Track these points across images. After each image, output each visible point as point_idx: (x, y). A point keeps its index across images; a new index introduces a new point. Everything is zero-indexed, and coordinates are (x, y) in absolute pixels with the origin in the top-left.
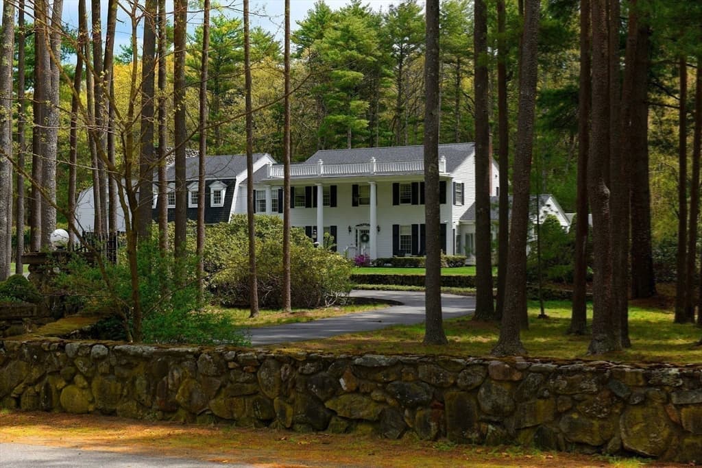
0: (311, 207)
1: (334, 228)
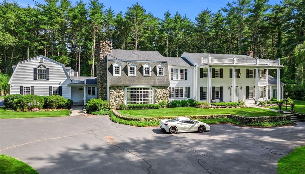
0: (213, 78)
1: (221, 88)
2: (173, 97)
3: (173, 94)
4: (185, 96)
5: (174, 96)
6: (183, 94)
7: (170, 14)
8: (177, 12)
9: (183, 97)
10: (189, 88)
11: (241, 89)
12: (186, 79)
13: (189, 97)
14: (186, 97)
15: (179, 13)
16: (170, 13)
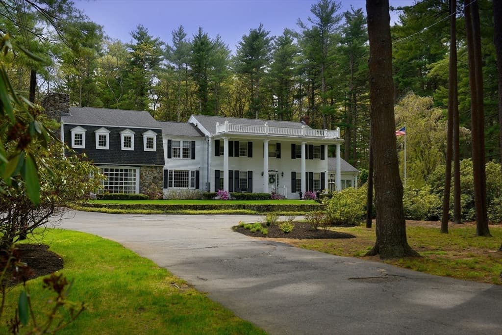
0: (233, 156)
1: (250, 173)
2: (171, 186)
3: (171, 182)
4: (192, 186)
5: (173, 185)
6: (188, 183)
7: (186, 34)
8: (200, 29)
9: (188, 187)
10: (198, 172)
11: (282, 175)
12: (193, 158)
13: (198, 187)
14: (194, 187)
15: (203, 33)
16: (185, 31)
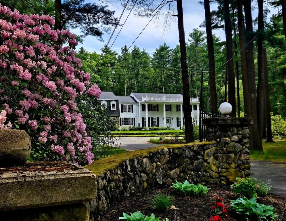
0: (150, 111)
2: (123, 125)
3: (123, 123)
6: (130, 123)
7: (128, 49)
8: (135, 46)
11: (172, 119)
12: (132, 112)
14: (133, 125)
